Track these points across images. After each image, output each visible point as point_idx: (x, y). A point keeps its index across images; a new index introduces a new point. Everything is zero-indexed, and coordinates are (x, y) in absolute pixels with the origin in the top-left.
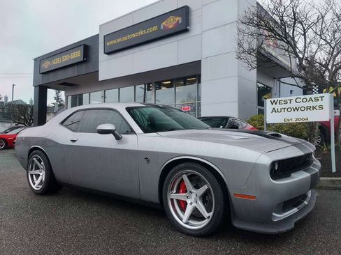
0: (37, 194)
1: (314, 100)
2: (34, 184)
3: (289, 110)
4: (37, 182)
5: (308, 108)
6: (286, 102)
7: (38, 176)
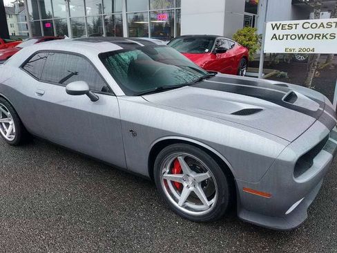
0: (11, 145)
1: (325, 26)
2: (5, 133)
3: (293, 37)
4: (8, 131)
5: (317, 36)
6: (290, 27)
7: (7, 125)
